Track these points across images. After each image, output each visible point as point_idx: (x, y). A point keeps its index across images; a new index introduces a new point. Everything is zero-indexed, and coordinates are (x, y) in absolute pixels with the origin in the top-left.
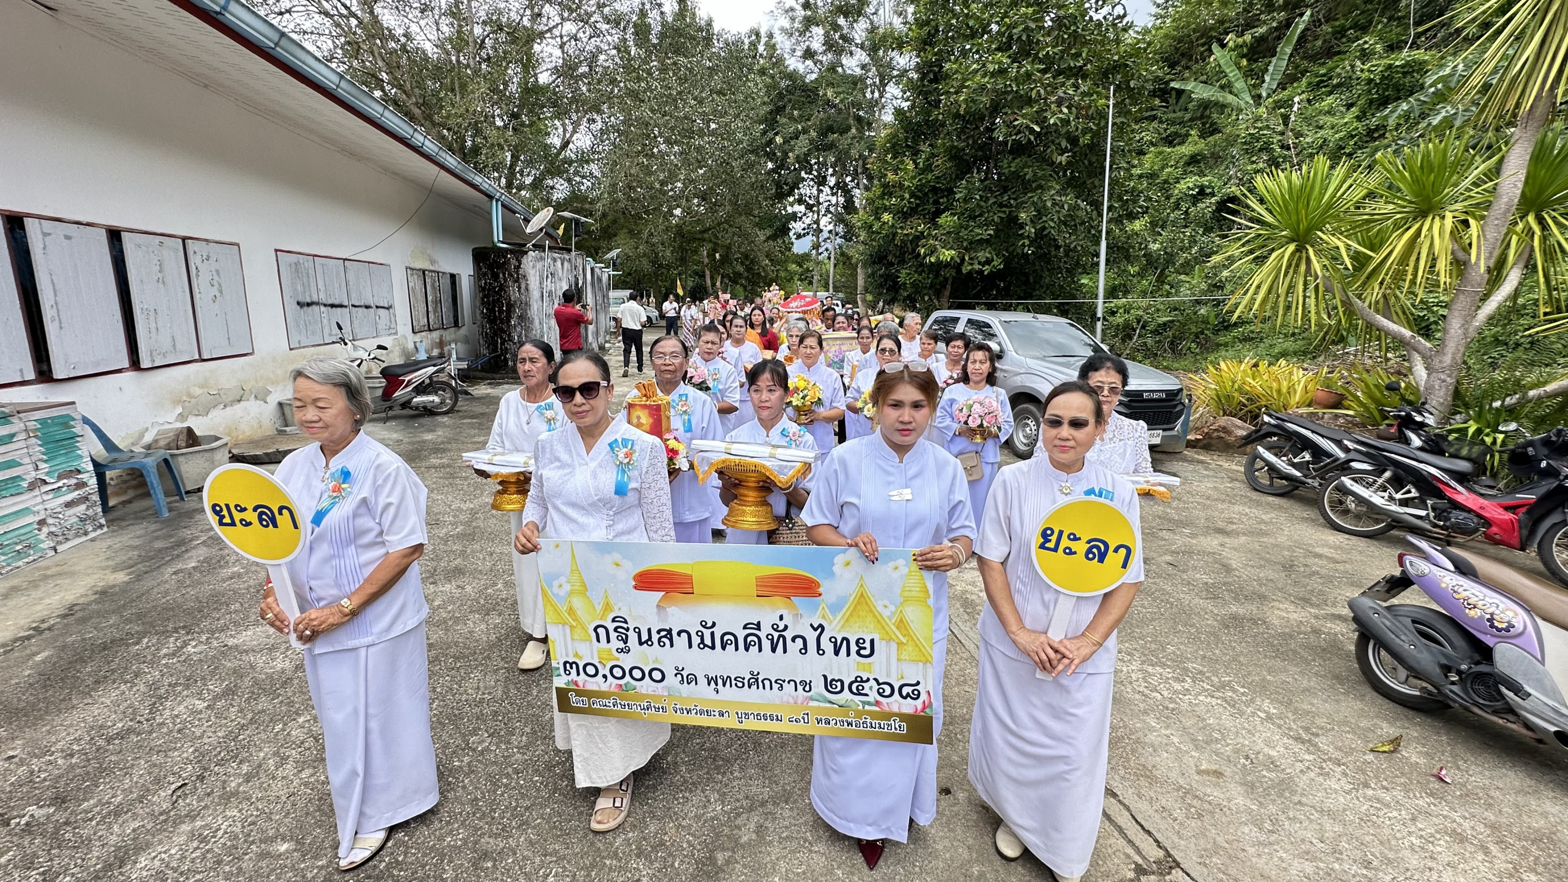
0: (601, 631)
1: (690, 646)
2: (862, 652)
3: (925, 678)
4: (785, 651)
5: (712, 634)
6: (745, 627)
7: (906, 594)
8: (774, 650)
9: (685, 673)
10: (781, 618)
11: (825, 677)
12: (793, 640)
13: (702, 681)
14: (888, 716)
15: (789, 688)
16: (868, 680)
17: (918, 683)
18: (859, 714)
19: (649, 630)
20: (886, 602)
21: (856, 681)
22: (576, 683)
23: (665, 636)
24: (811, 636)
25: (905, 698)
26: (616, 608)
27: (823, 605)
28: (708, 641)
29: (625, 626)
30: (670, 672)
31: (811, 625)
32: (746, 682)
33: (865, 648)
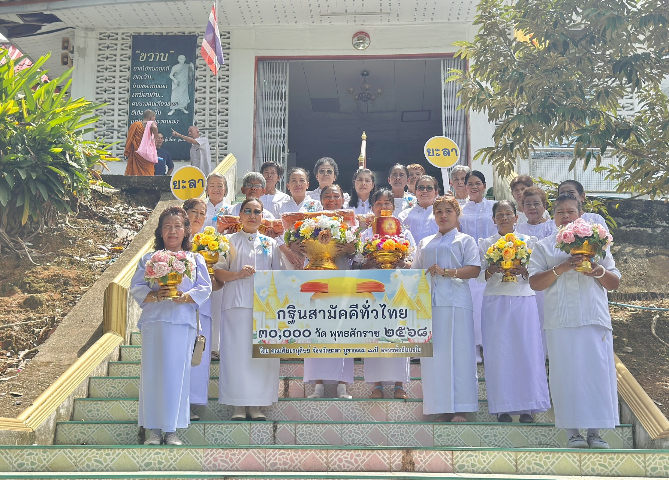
0: (282, 314)
1: (324, 318)
2: (402, 316)
4: (368, 318)
5: (335, 311)
6: (350, 307)
7: (420, 289)
8: (363, 317)
9: (320, 331)
10: (367, 302)
11: (385, 328)
12: (372, 312)
13: (329, 334)
14: (414, 345)
15: (369, 335)
16: (404, 328)
17: (426, 328)
18: (400, 345)
19: (305, 311)
20: (412, 293)
21: (399, 330)
22: (264, 341)
23: (313, 314)
24: (380, 310)
25: (420, 336)
26: (290, 301)
27: (385, 295)
28: (333, 315)
29: (294, 310)
30: (313, 332)
31: (380, 305)
32: (349, 333)
33: (403, 314)
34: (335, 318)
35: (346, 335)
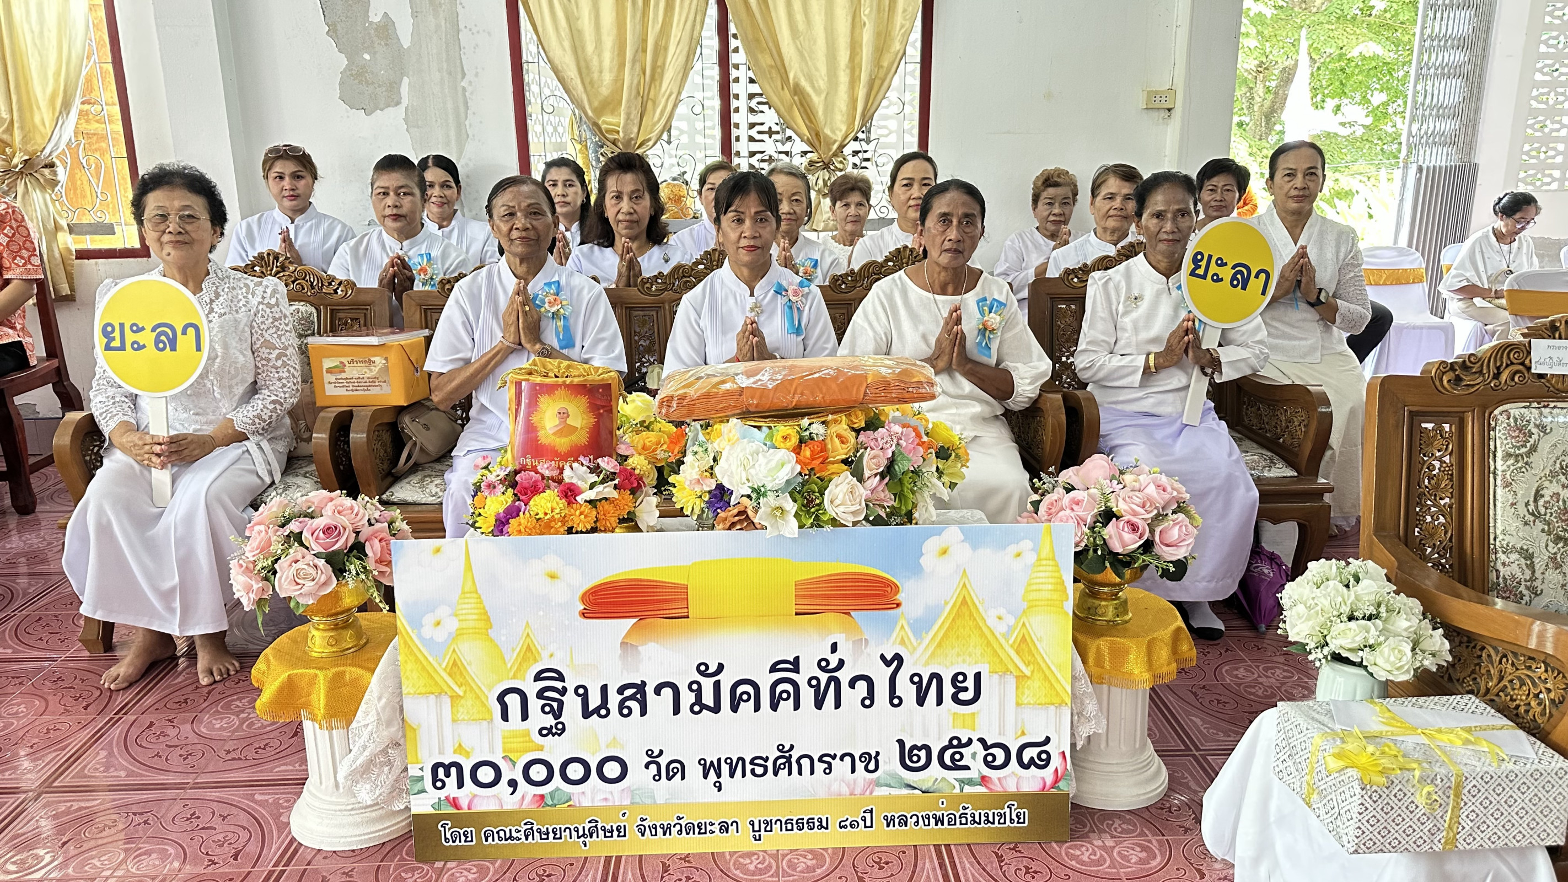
0: (513, 701)
1: (677, 711)
2: (962, 696)
3: (1058, 731)
4: (838, 705)
5: (717, 685)
6: (773, 669)
7: (1033, 596)
8: (819, 704)
9: (663, 761)
10: (834, 648)
11: (901, 743)
12: (852, 684)
13: (693, 770)
14: (1001, 799)
15: (843, 768)
16: (970, 742)
17: (1048, 740)
18: (955, 800)
19: (604, 689)
20: (1002, 611)
21: (950, 746)
22: (455, 803)
23: (632, 698)
24: (881, 676)
25: (1026, 767)
26: (545, 654)
27: (902, 622)
28: (708, 699)
29: (559, 685)
30: (636, 761)
31: (883, 657)
32: (770, 764)
33: (966, 689)
34: (716, 709)
35: (759, 770)
